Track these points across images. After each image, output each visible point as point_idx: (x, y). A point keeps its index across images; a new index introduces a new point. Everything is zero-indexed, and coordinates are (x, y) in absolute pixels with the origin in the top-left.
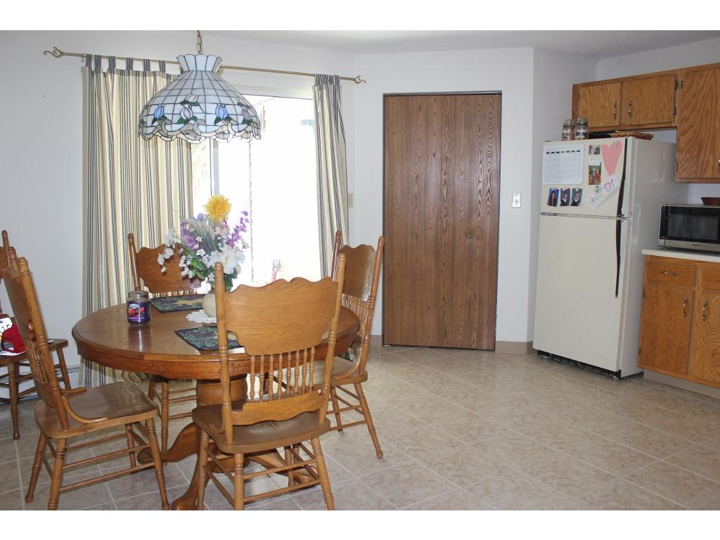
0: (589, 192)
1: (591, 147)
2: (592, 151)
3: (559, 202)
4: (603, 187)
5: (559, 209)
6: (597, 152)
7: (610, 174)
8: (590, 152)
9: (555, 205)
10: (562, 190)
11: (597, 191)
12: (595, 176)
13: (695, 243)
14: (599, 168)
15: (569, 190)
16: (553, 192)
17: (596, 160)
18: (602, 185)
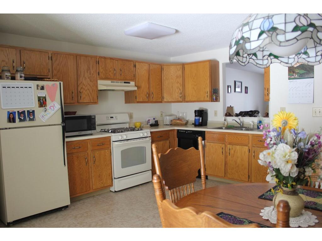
0: (39, 112)
1: (38, 86)
2: (39, 88)
3: (17, 119)
4: (49, 108)
5: (18, 123)
6: (42, 88)
7: (52, 101)
8: (37, 89)
9: (14, 121)
10: (18, 112)
11: (46, 111)
12: (42, 102)
13: (79, 132)
14: (45, 98)
15: (24, 111)
16: (11, 113)
17: (42, 94)
18: (48, 108)
